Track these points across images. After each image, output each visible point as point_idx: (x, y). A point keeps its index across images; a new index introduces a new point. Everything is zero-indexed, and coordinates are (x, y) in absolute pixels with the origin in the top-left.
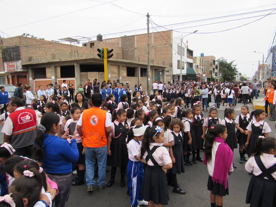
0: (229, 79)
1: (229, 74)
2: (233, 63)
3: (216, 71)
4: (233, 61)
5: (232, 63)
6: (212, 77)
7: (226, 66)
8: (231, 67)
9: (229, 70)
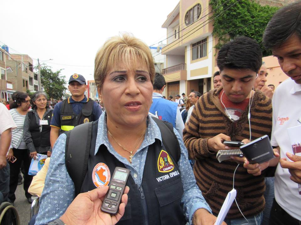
0: (56, 96)
1: (57, 88)
2: (60, 72)
3: (35, 82)
4: (61, 70)
5: (58, 72)
6: (28, 91)
7: (51, 76)
8: (58, 79)
9: (56, 82)
